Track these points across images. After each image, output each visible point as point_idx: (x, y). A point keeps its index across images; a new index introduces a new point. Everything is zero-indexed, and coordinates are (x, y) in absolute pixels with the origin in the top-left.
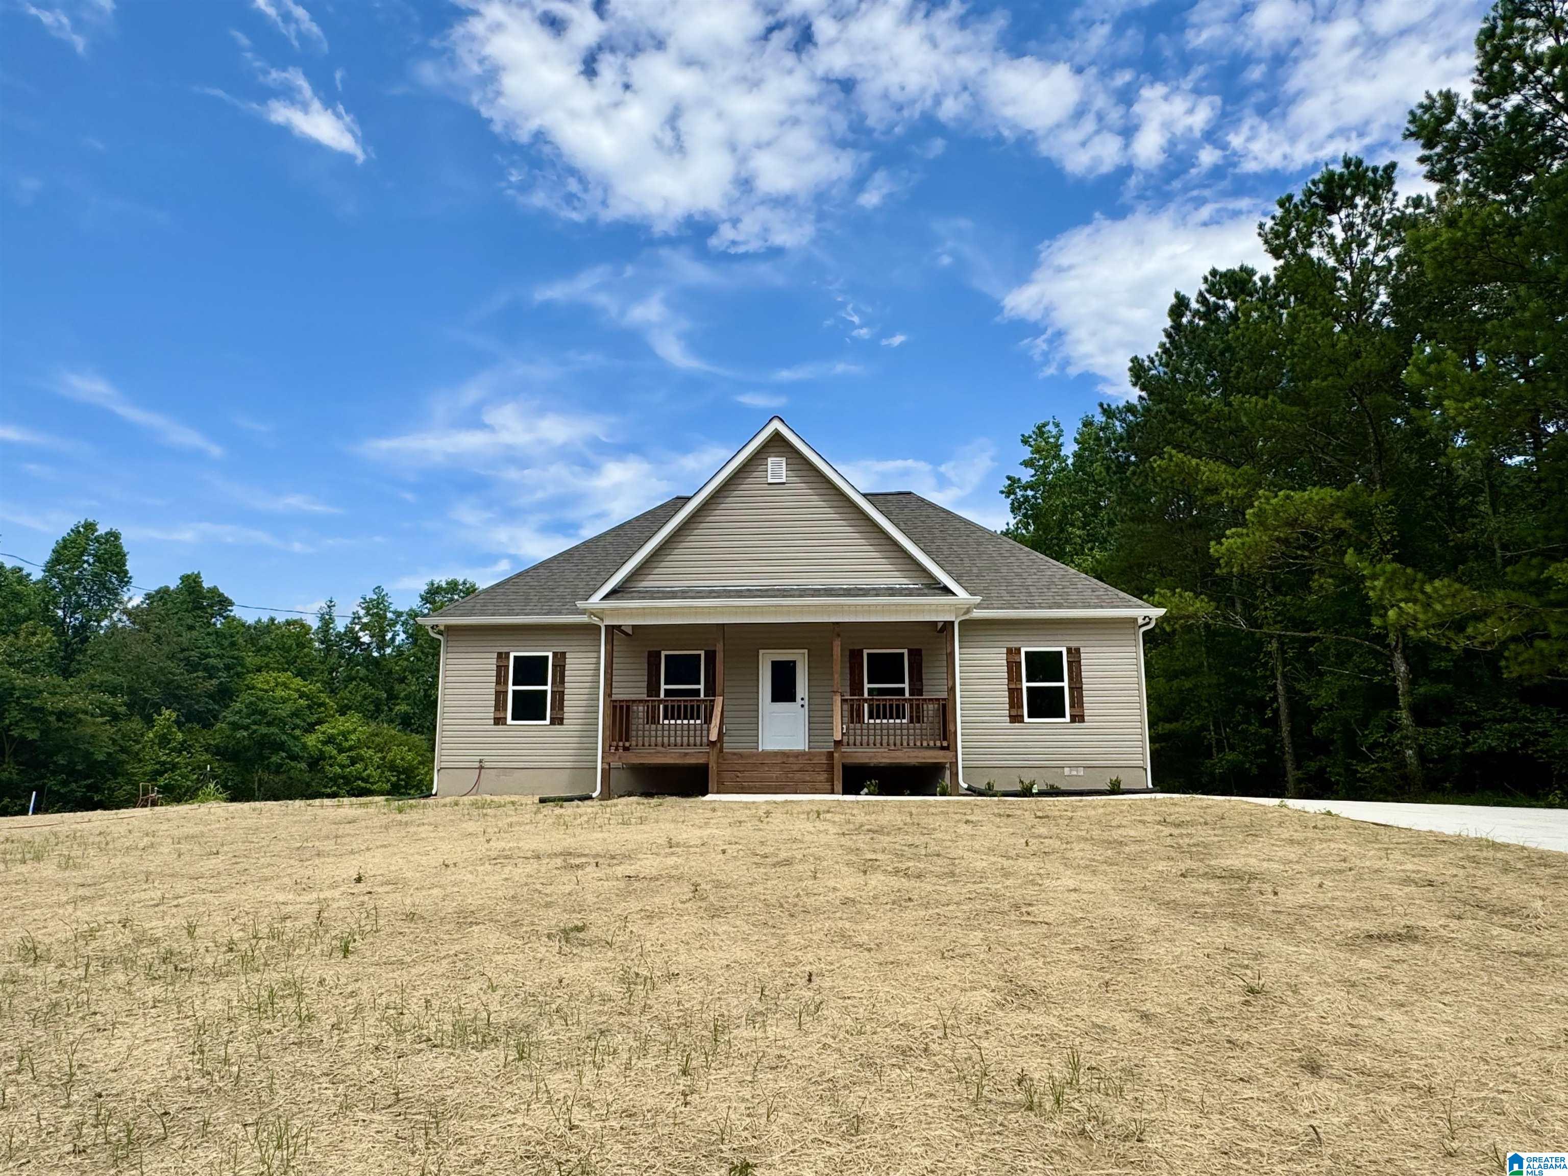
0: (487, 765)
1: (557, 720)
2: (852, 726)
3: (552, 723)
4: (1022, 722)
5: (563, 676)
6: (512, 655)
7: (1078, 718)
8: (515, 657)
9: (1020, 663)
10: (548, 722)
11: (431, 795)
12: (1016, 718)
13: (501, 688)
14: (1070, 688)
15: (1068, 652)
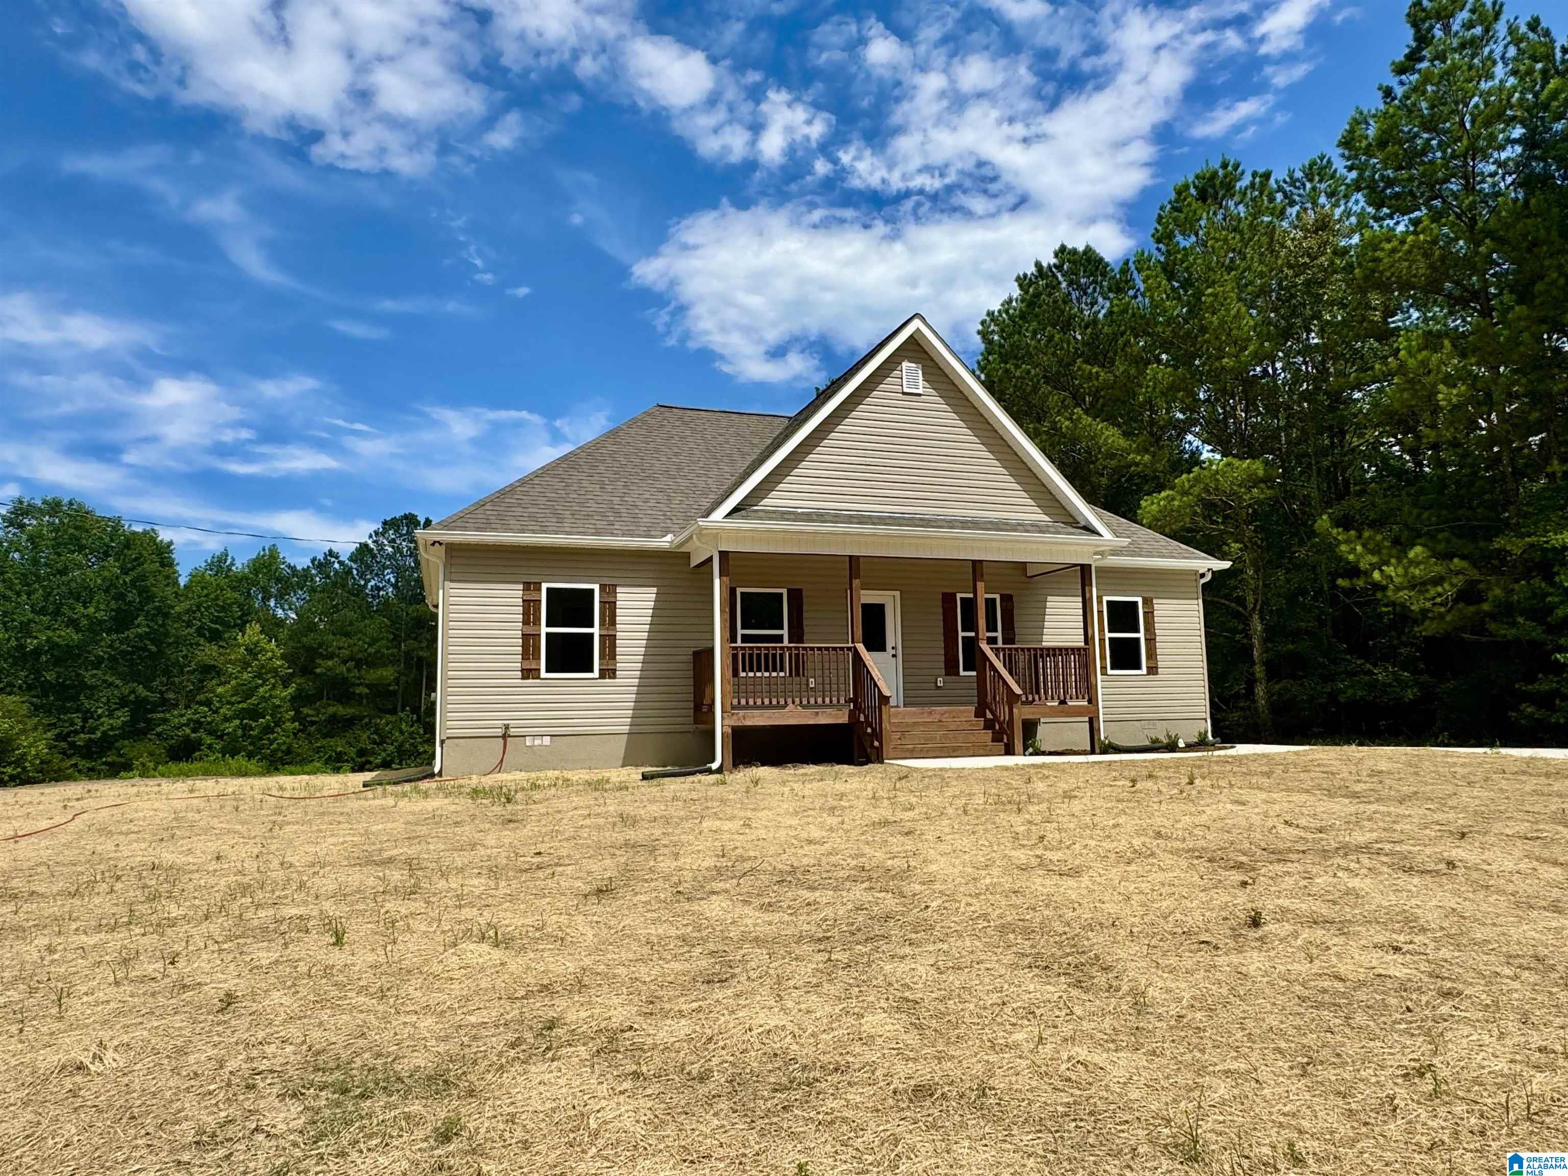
0: (512, 731)
1: (608, 673)
3: (602, 676)
5: (613, 616)
6: (544, 586)
7: (1153, 670)
8: (548, 589)
9: (1103, 612)
10: (596, 673)
11: (433, 775)
13: (530, 630)
14: (1146, 639)
15: (1144, 603)
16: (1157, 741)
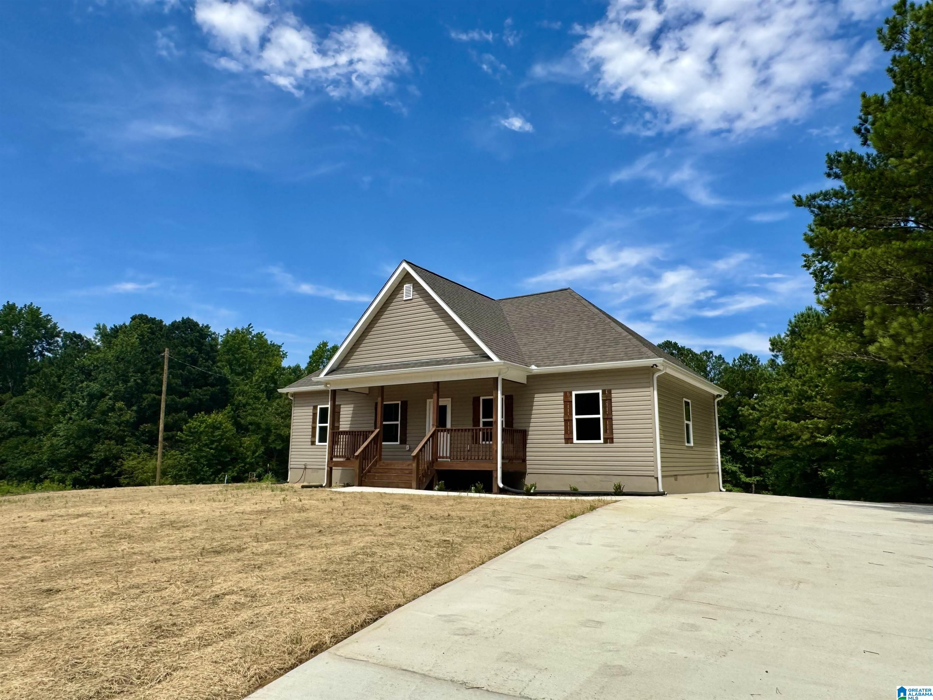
0: (308, 467)
2: (473, 445)
4: (572, 443)
6: (319, 407)
7: (609, 440)
9: (572, 402)
12: (568, 440)
13: (314, 425)
14: (603, 419)
15: (603, 393)
16: (575, 489)
